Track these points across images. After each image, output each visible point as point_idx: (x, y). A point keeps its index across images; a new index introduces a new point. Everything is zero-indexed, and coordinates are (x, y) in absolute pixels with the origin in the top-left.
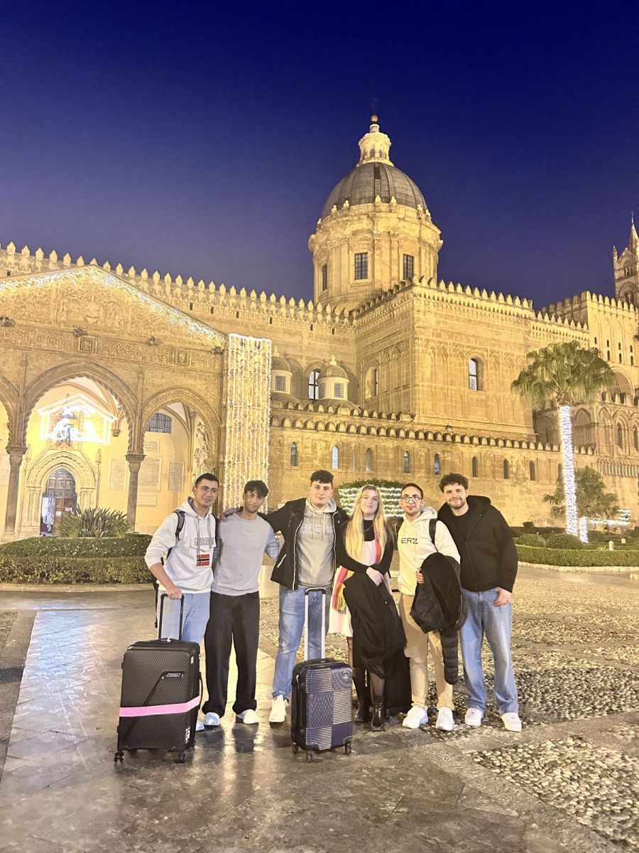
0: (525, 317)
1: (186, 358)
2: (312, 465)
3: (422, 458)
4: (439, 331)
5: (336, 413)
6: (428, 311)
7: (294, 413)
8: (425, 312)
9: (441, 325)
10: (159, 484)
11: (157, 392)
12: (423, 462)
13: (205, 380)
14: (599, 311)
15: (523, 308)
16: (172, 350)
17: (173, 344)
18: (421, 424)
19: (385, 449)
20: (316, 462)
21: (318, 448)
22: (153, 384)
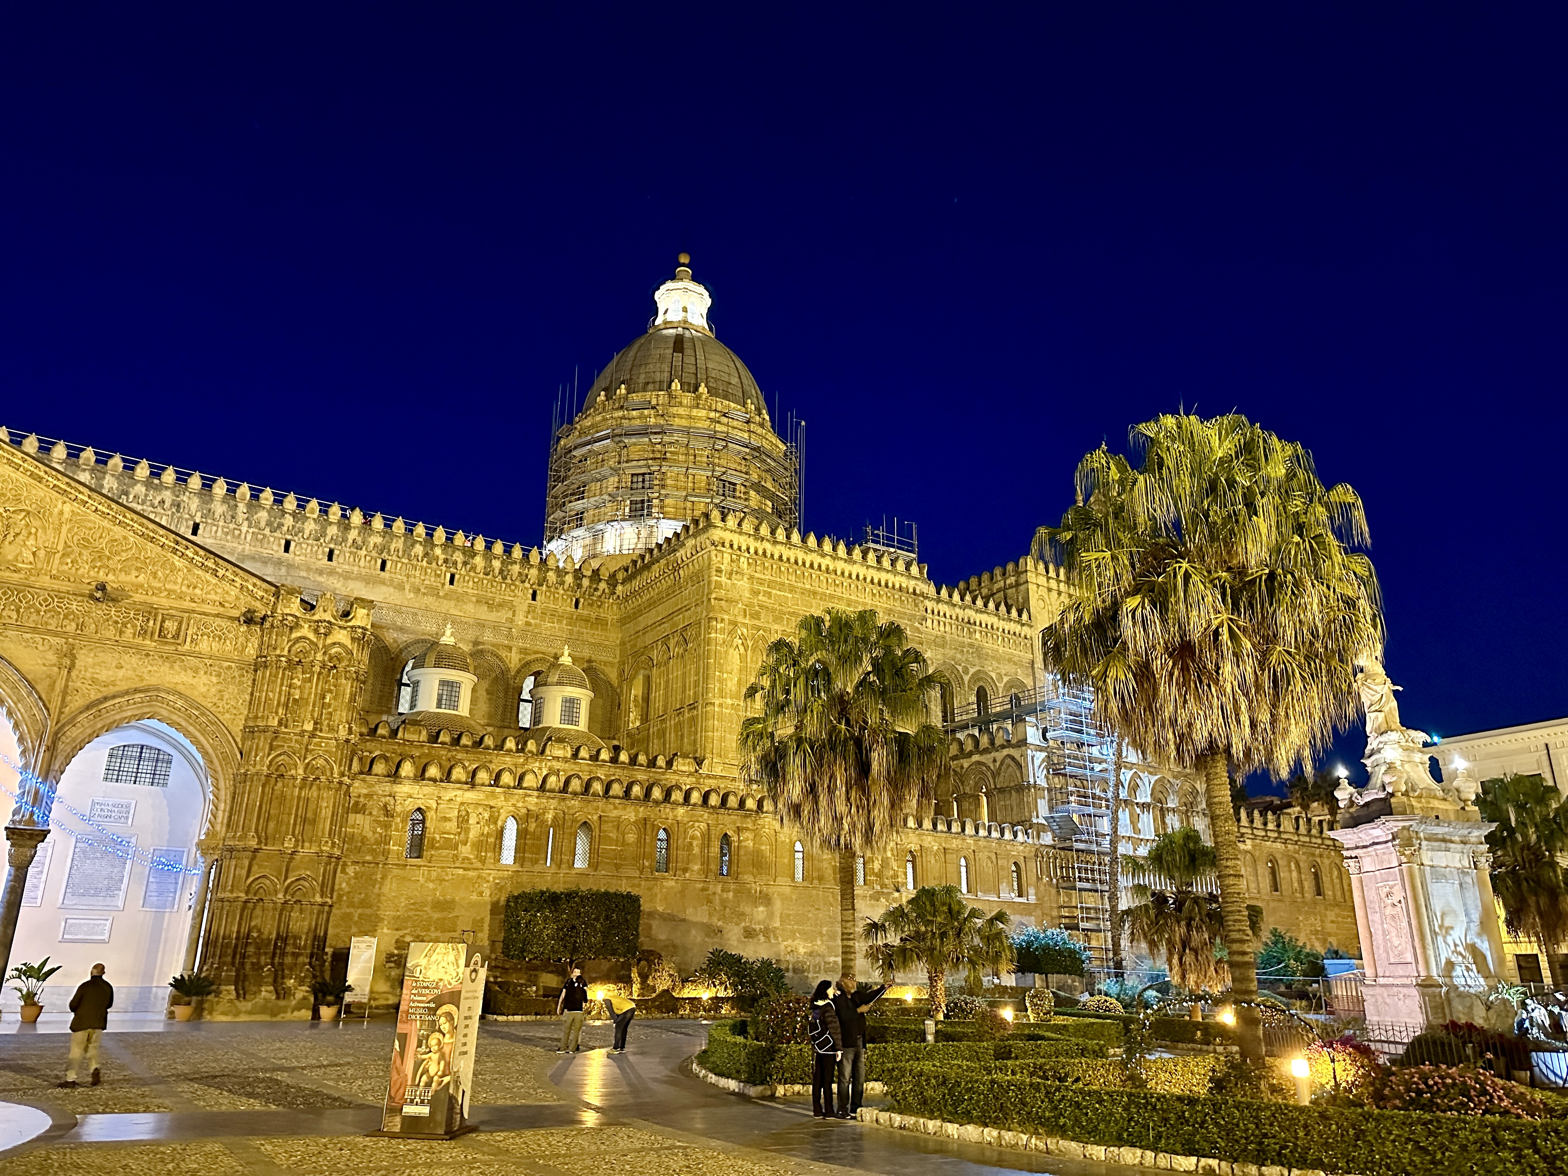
0: (914, 593)
1: (179, 629)
2: (456, 857)
3: (695, 843)
4: (757, 608)
5: (543, 752)
6: (737, 573)
7: (449, 751)
8: (731, 574)
9: (760, 597)
10: (122, 894)
11: (99, 696)
12: (696, 850)
13: (219, 675)
14: (1050, 590)
15: (910, 577)
16: (151, 611)
17: (155, 599)
18: (715, 777)
19: (618, 824)
20: (466, 851)
21: (472, 820)
22: (94, 681)
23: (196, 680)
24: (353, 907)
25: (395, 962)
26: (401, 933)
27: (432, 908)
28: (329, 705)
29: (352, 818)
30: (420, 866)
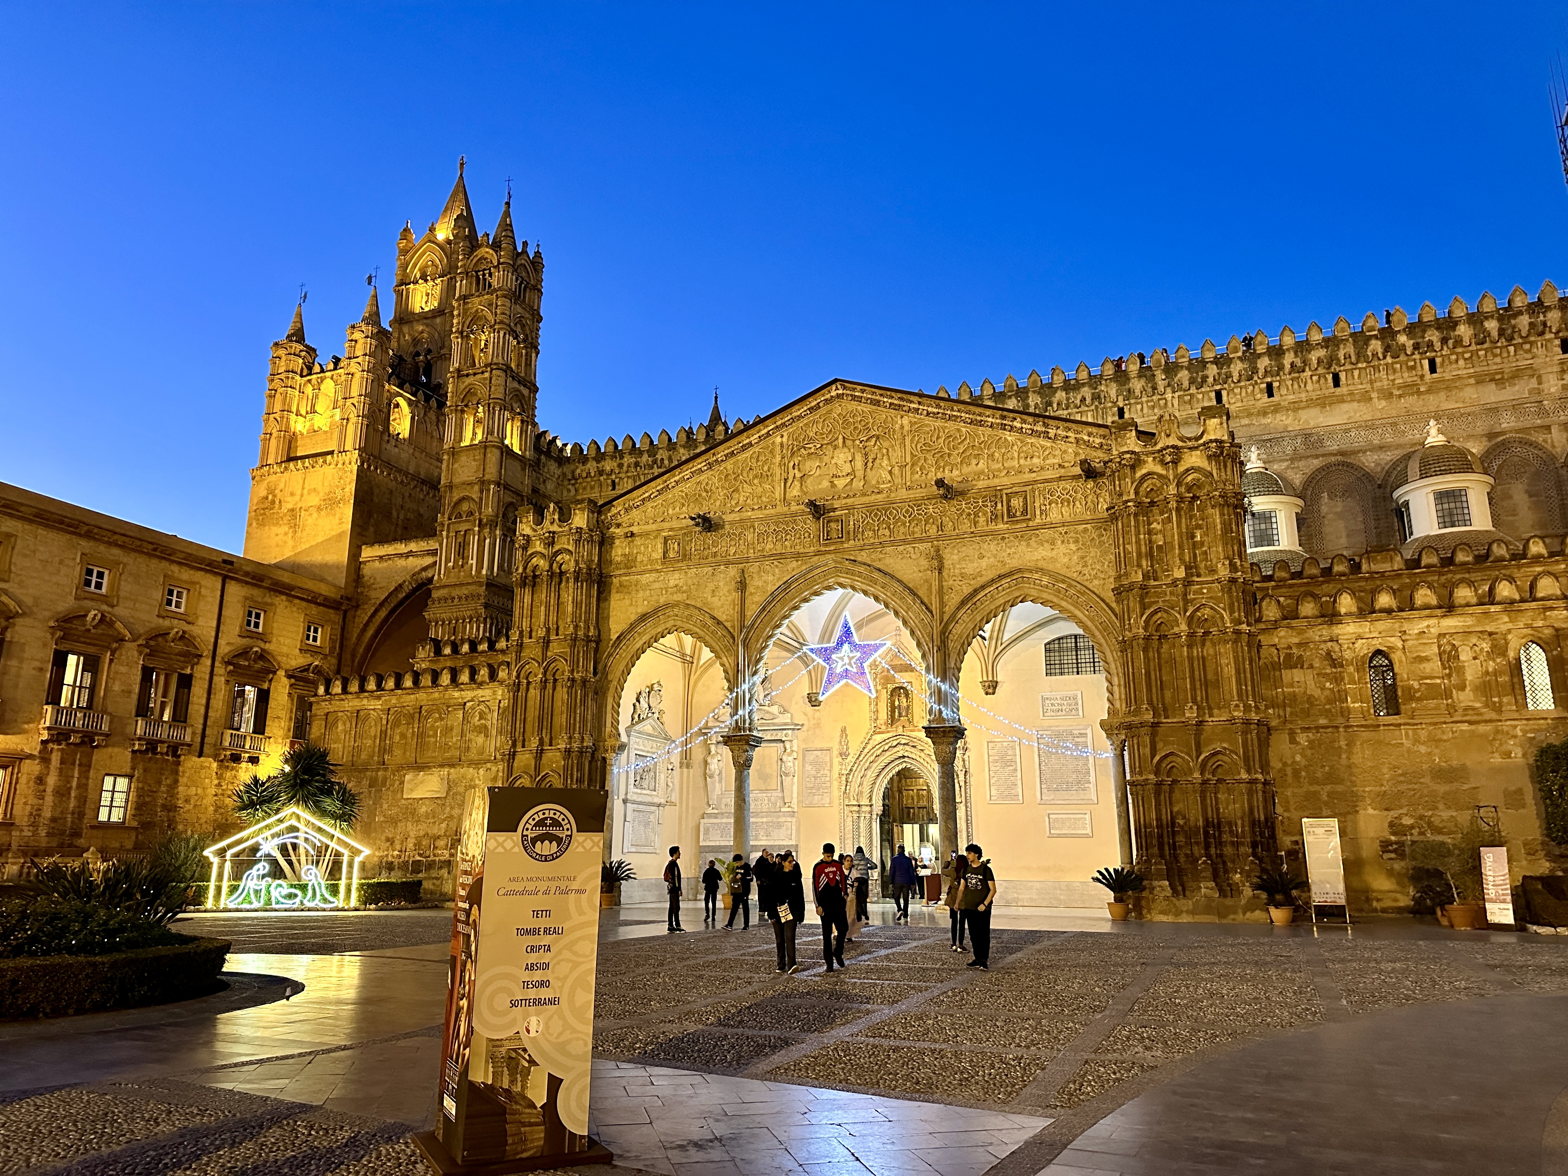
1: (1026, 504)
13: (1077, 541)
17: (997, 481)
20: (1465, 698)
21: (1465, 655)
22: (963, 576)
23: (1055, 552)
24: (1318, 783)
25: (1395, 851)
26: (1394, 813)
27: (1433, 778)
28: (1202, 543)
29: (1287, 675)
30: (1400, 725)
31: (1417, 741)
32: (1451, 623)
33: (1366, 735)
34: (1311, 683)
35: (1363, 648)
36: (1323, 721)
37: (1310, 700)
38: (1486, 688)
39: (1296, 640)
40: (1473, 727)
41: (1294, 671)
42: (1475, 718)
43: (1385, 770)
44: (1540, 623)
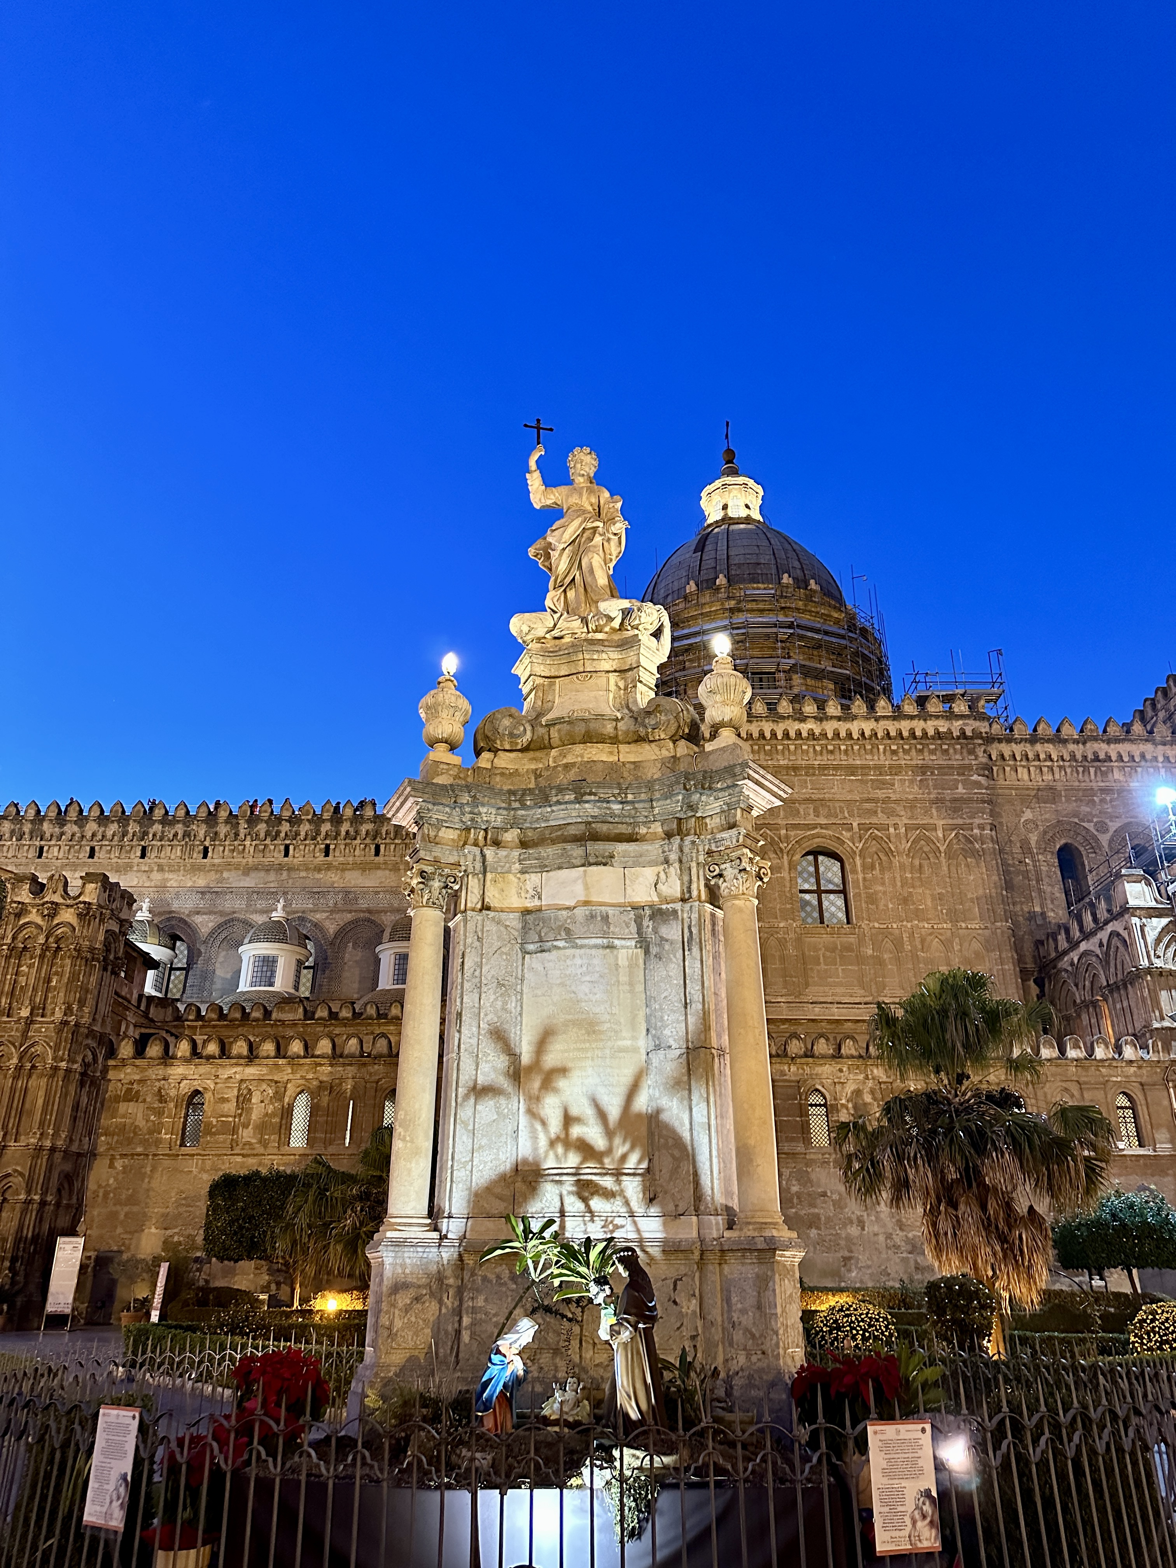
0: (964, 737)
2: (235, 1142)
15: (953, 717)
20: (246, 1135)
21: (255, 1099)
24: (120, 1204)
26: (170, 1232)
29: (123, 1107)
30: (193, 1155)
31: (203, 1170)
32: (251, 1071)
33: (167, 1163)
34: (140, 1115)
35: (186, 1088)
36: (139, 1150)
37: (136, 1129)
38: (262, 1128)
39: (137, 1077)
40: (245, 1159)
41: (131, 1104)
42: (250, 1152)
43: (173, 1194)
44: (310, 1076)
